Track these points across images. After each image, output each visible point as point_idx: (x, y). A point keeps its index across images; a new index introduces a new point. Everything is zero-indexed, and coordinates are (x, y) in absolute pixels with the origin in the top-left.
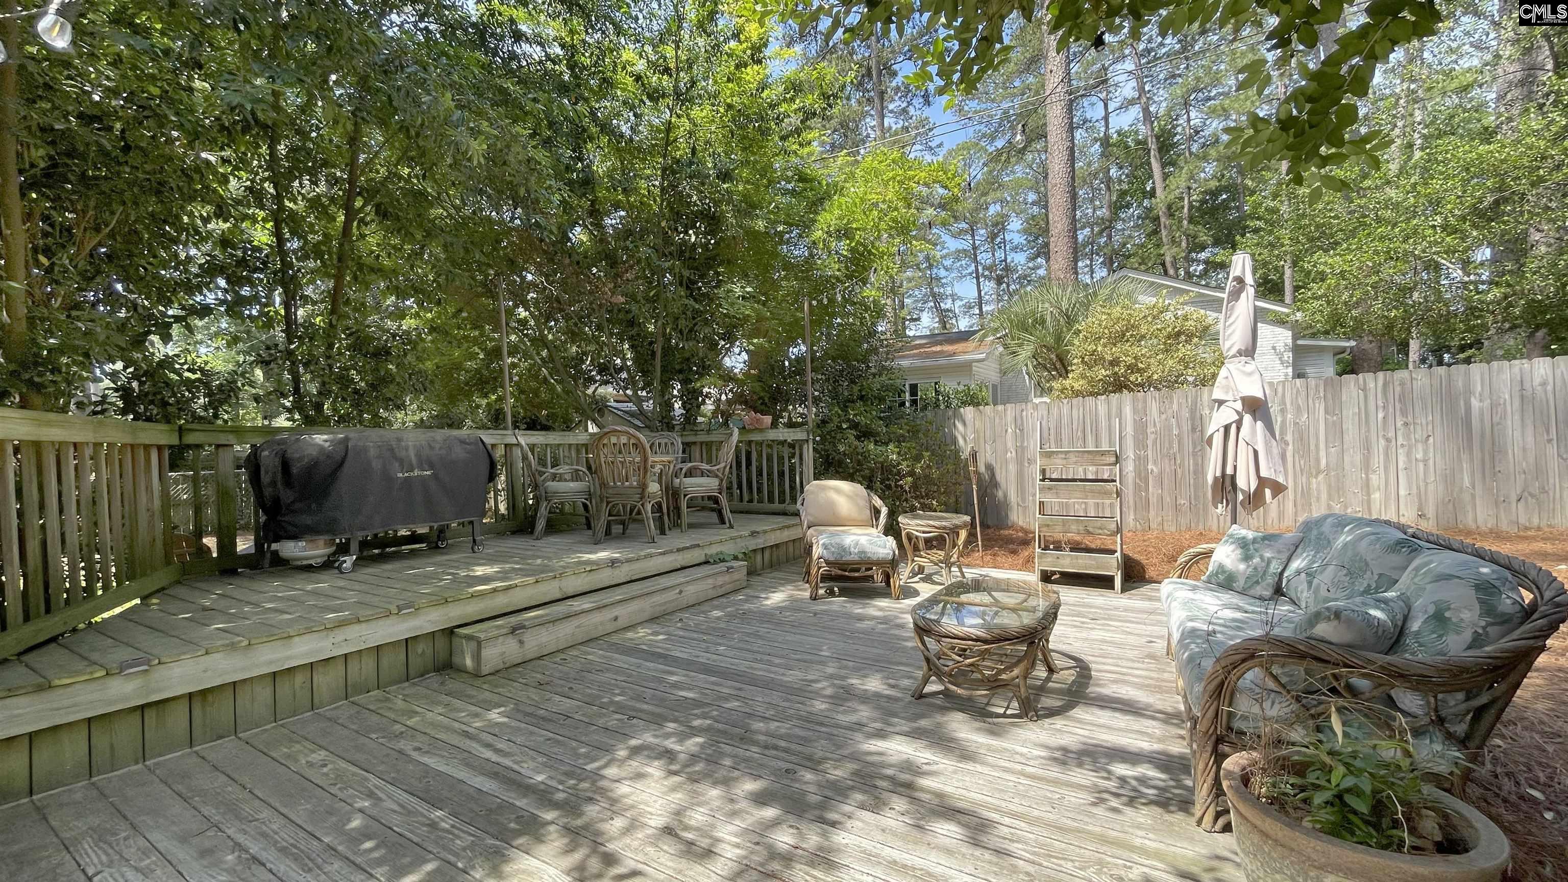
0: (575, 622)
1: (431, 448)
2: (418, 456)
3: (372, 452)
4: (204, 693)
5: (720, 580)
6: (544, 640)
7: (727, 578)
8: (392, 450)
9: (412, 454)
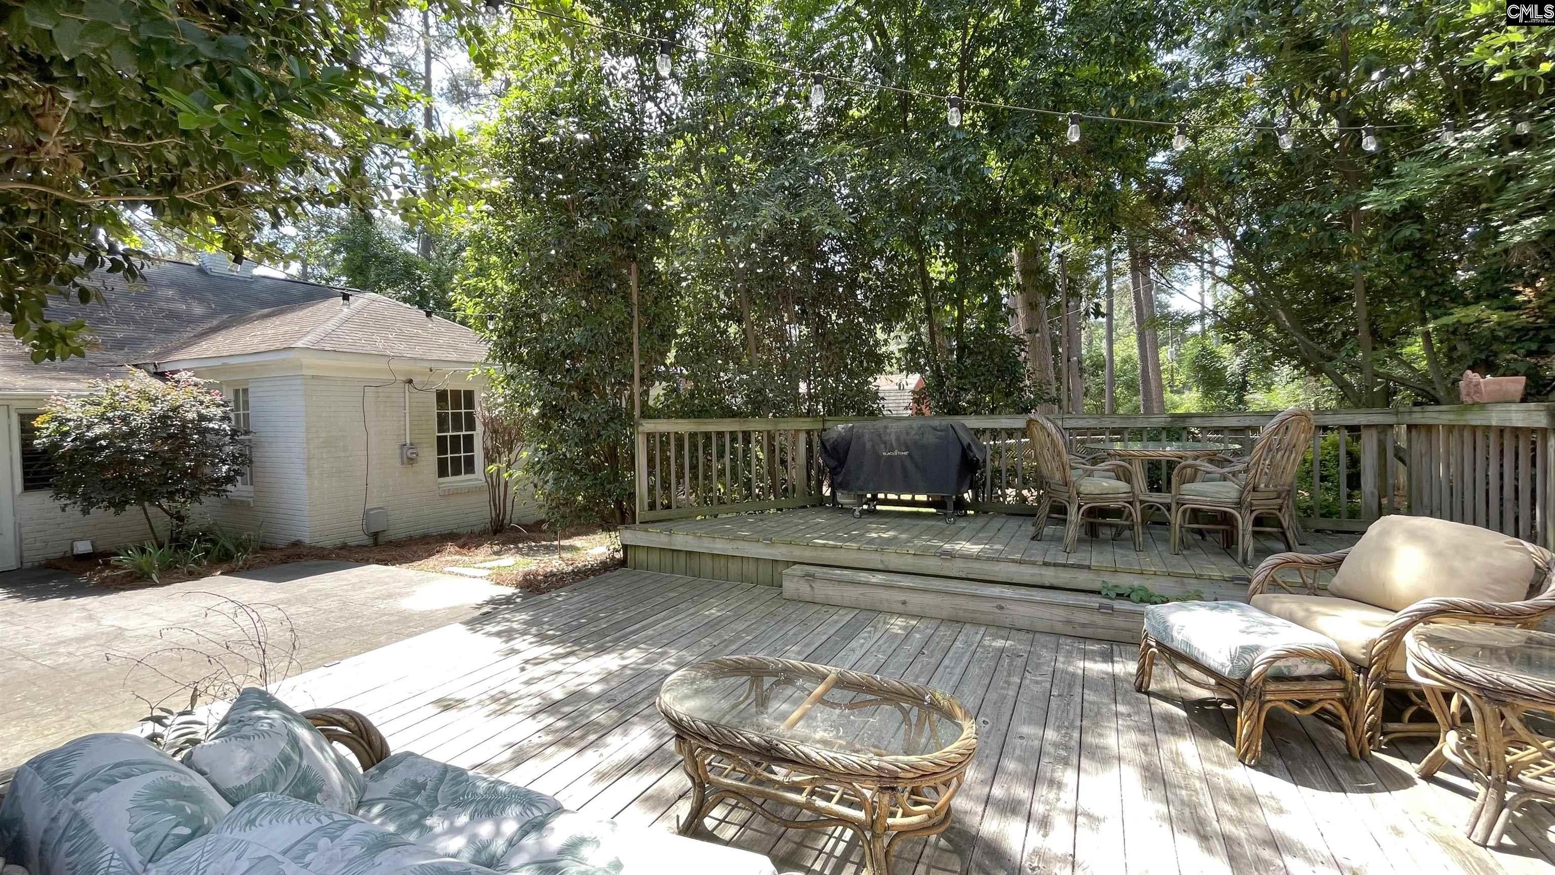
0: (861, 590)
1: (908, 433)
2: (898, 439)
3: (867, 437)
4: (690, 552)
5: (1082, 617)
6: (831, 593)
7: (1099, 619)
8: (879, 435)
9: (893, 437)
